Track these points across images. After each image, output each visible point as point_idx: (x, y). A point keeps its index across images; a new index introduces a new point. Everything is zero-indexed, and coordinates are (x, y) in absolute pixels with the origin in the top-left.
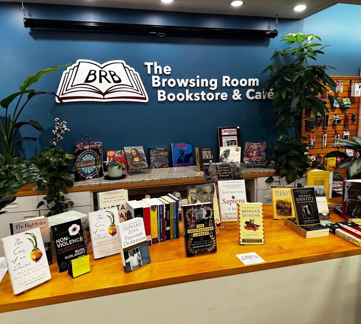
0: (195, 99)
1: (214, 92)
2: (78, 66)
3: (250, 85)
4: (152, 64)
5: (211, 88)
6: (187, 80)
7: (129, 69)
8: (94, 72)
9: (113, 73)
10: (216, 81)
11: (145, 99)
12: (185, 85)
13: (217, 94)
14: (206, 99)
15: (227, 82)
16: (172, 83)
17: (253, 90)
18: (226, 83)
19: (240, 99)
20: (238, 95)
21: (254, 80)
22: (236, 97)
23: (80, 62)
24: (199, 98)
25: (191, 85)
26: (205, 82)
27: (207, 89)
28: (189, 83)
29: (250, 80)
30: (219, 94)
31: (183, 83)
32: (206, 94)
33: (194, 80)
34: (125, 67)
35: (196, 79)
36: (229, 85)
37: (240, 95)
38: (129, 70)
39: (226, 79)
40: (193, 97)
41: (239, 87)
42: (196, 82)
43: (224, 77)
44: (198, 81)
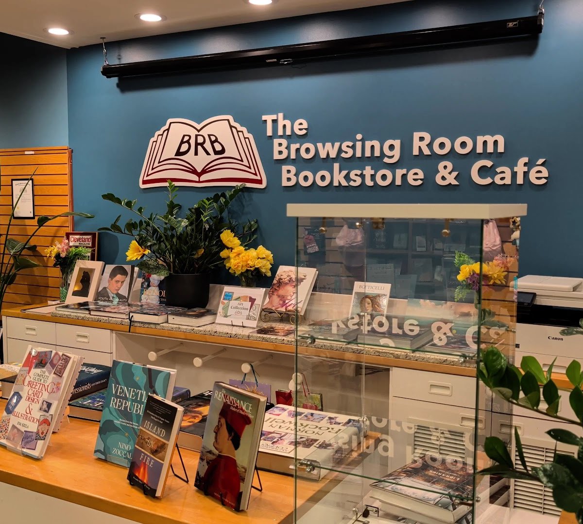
0: (352, 184)
1: (392, 167)
2: (168, 130)
3: (480, 149)
4: (274, 117)
5: (386, 160)
6: (337, 145)
7: (238, 130)
8: (188, 138)
9: (213, 138)
10: (397, 143)
11: (260, 182)
12: (333, 155)
13: (400, 172)
14: (375, 183)
15: (424, 145)
16: (308, 150)
17: (489, 163)
18: (420, 147)
19: (455, 183)
20: (450, 173)
21: (490, 139)
22: (443, 178)
23: (171, 123)
24: (359, 181)
25: (343, 155)
26: (373, 147)
27: (377, 162)
28: (340, 151)
29: (480, 139)
30: (404, 171)
31: (328, 149)
32: (376, 173)
33: (350, 144)
34: (231, 127)
35: (355, 141)
36: (426, 152)
37: (455, 174)
38: (238, 132)
39: (422, 139)
40: (347, 177)
41: (452, 155)
42: (353, 147)
43: (417, 135)
44: (359, 145)
